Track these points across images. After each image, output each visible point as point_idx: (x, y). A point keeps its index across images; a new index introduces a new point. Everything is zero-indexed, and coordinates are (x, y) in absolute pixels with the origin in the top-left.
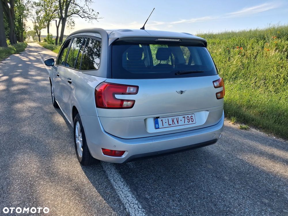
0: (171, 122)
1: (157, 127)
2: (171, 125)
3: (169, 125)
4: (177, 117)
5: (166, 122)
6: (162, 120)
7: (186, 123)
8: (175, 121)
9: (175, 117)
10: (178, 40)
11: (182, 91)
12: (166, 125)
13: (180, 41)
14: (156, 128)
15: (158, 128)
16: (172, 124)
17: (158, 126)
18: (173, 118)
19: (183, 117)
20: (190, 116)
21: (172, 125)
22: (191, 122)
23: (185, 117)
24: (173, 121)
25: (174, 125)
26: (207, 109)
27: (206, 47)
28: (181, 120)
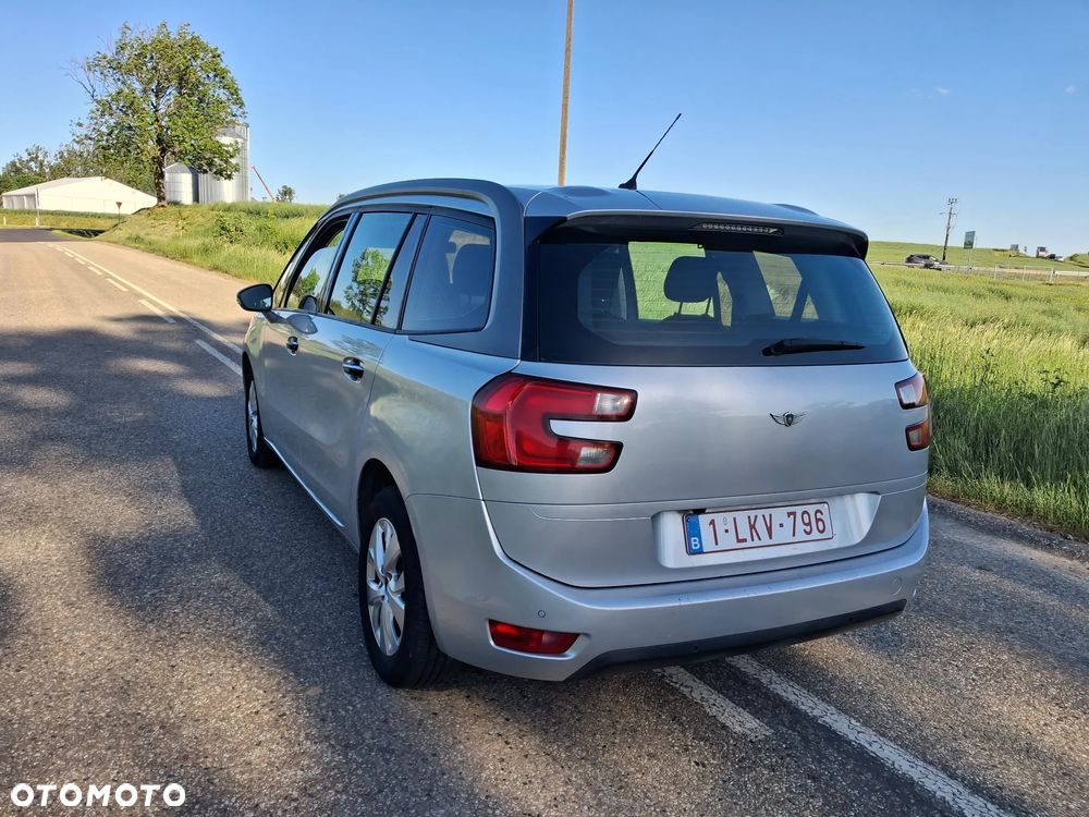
0: (744, 532)
1: (696, 545)
2: (745, 540)
3: (739, 541)
4: (766, 512)
5: (727, 531)
6: (712, 522)
7: (800, 535)
8: (761, 527)
9: (760, 513)
10: (772, 231)
11: (792, 416)
12: (728, 540)
13: (779, 235)
14: (691, 552)
15: (700, 552)
16: (749, 539)
17: (700, 542)
18: (752, 514)
19: (789, 514)
20: (811, 509)
21: (749, 543)
22: (815, 535)
23: (794, 514)
24: (752, 527)
25: (757, 542)
26: (874, 486)
27: (863, 258)
28: (781, 525)
